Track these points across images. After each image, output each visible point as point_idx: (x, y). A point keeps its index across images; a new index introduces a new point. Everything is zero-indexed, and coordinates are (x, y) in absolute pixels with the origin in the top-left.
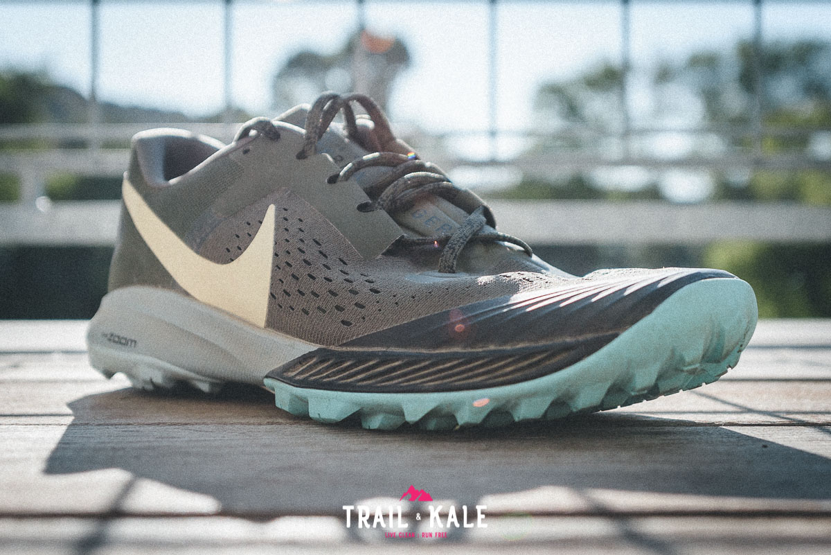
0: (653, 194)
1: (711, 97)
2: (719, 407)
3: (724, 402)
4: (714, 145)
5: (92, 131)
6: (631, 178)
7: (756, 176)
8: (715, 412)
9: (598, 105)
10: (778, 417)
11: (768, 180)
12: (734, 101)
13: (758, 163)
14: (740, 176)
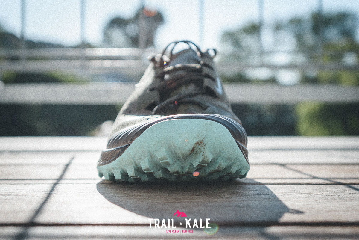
0: (273, 81)
1: (299, 37)
2: (303, 176)
3: (305, 174)
4: (301, 59)
5: (22, 52)
6: (263, 74)
7: (319, 73)
8: (301, 178)
9: (248, 41)
10: (329, 180)
11: (325, 74)
12: (310, 39)
13: (320, 67)
14: (313, 73)
